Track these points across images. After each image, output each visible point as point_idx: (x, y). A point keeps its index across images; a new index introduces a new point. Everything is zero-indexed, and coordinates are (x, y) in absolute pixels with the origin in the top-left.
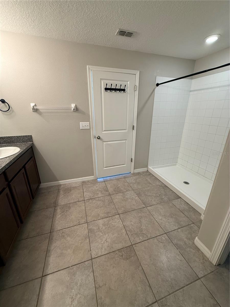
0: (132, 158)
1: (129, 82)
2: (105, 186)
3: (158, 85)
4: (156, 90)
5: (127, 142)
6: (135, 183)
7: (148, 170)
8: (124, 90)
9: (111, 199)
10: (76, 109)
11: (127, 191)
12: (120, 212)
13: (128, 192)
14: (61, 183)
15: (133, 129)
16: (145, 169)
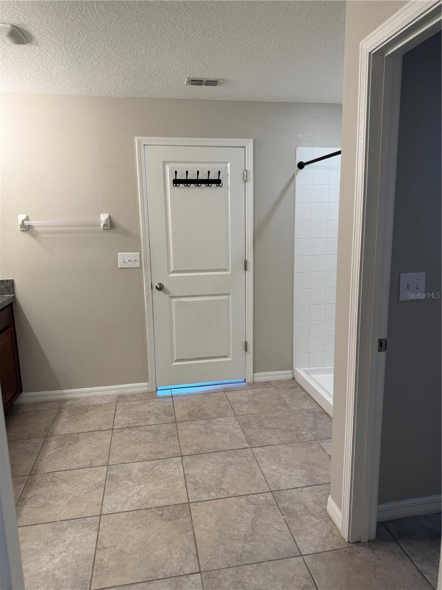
0: (246, 342)
1: (229, 165)
2: (170, 406)
3: (301, 166)
4: (297, 178)
5: (230, 299)
6: (246, 403)
7: (294, 378)
8: (218, 182)
9: (175, 429)
10: (111, 225)
11: (219, 417)
12: (186, 451)
13: (220, 419)
14: (68, 396)
15: (246, 269)
16: (284, 375)
